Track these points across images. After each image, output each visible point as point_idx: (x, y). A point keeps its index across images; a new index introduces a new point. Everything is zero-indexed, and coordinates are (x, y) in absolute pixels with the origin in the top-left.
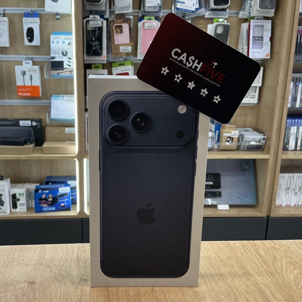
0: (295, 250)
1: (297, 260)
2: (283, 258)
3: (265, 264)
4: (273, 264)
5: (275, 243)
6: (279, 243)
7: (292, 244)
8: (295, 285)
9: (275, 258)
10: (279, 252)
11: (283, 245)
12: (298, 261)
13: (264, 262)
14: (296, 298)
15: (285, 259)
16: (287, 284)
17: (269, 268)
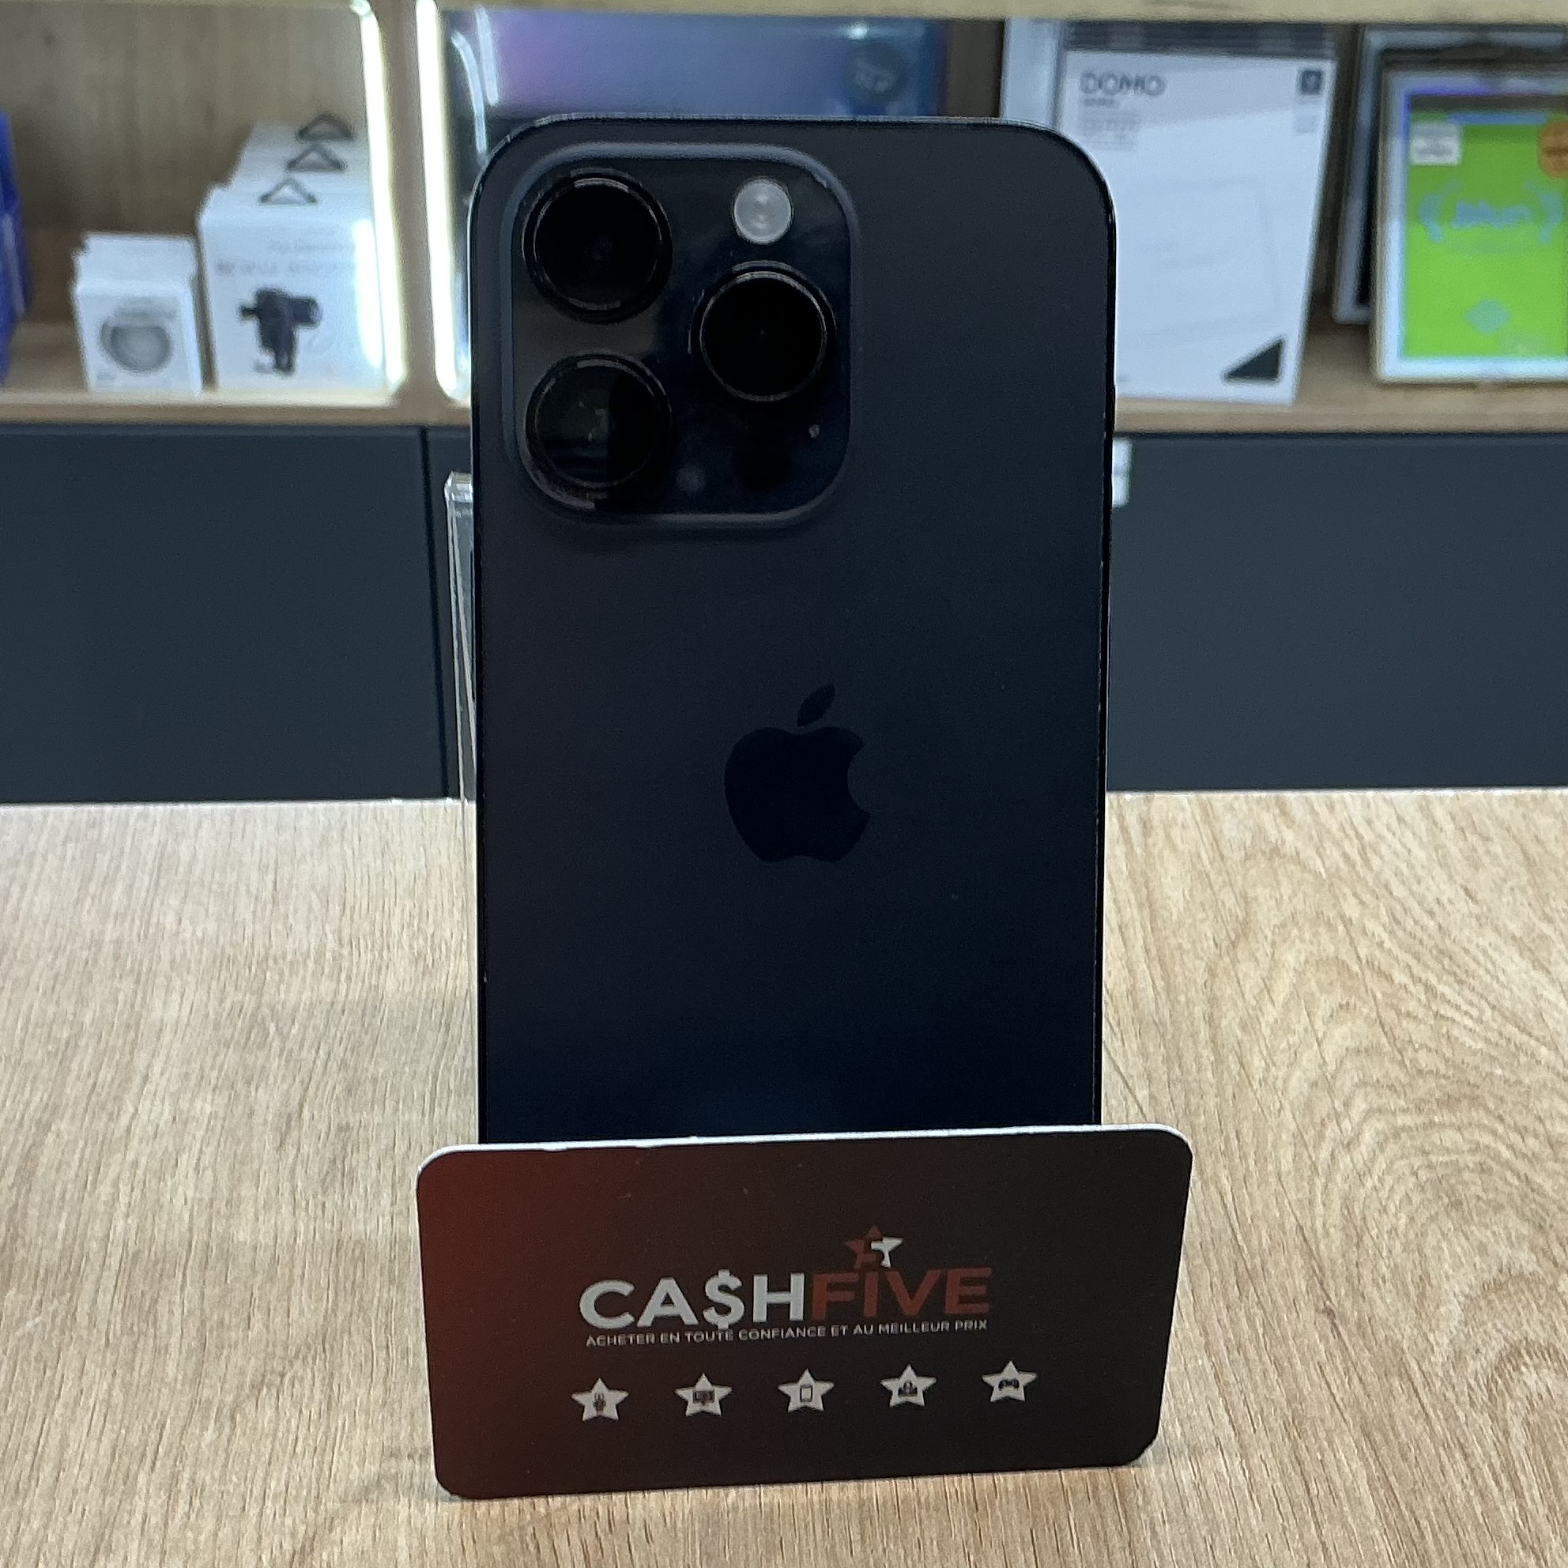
0: (1403, 867)
1: (1387, 945)
2: (1295, 932)
3: (1158, 971)
4: (1212, 972)
5: (1284, 813)
6: (1313, 812)
7: (1400, 819)
8: (1299, 1137)
9: (1244, 930)
10: (1286, 889)
11: (1335, 828)
12: (1390, 952)
13: (1156, 963)
14: (1265, 1240)
15: (1307, 936)
16: (1246, 1129)
17: (1173, 1002)
